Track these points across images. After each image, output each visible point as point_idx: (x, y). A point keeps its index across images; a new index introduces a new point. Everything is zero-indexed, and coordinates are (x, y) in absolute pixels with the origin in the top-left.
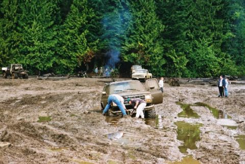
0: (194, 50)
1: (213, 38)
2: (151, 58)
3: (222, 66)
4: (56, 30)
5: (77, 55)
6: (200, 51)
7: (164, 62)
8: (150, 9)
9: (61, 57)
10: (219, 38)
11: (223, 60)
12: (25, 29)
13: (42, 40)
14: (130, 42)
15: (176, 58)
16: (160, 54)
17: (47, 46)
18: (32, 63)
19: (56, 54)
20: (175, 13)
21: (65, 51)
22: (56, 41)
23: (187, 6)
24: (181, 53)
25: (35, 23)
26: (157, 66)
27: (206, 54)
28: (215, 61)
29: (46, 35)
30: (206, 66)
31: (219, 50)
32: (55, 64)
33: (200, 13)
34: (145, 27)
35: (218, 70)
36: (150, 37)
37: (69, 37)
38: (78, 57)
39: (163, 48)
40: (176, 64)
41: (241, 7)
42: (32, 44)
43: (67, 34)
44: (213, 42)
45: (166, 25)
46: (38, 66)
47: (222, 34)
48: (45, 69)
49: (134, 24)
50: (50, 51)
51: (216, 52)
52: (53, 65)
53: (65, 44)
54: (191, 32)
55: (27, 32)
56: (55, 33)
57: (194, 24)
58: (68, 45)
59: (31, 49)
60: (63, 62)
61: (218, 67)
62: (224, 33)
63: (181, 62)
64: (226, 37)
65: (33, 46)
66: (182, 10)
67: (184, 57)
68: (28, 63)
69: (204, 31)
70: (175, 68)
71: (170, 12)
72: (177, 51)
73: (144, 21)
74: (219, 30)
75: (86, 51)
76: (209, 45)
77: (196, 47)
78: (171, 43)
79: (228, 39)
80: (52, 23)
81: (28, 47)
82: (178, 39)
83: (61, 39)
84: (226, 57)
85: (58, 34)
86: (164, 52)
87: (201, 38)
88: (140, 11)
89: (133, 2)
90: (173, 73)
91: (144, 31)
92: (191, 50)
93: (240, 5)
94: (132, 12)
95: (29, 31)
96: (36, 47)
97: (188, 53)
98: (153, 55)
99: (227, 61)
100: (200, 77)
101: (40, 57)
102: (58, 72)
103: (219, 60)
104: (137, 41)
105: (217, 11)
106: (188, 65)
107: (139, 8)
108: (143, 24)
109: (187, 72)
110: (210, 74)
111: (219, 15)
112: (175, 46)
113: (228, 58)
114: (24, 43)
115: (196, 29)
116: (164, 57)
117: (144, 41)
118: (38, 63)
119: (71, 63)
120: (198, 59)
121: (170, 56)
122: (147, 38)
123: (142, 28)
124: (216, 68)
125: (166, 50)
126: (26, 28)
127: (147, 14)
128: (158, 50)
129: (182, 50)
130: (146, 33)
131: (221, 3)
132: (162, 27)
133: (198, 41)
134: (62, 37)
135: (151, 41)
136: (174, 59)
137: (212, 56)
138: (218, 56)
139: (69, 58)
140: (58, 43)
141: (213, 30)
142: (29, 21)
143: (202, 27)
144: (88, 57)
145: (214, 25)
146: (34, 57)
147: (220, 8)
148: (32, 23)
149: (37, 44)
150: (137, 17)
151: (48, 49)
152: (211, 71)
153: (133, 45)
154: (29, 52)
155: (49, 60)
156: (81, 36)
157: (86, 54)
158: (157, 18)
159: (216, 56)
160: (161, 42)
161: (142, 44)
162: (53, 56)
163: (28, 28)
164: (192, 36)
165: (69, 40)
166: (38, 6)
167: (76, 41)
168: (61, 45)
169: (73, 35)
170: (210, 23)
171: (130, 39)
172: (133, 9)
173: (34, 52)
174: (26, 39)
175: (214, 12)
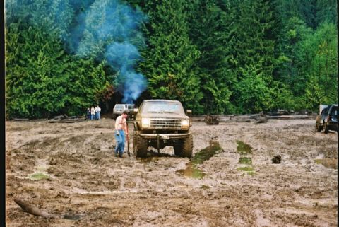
0: (239, 80)
1: (263, 64)
2: (185, 93)
3: (275, 98)
4: (67, 62)
5: (94, 91)
6: (246, 81)
7: (201, 96)
8: (181, 32)
9: (74, 94)
10: (270, 64)
11: (276, 90)
12: (28, 62)
13: (51, 74)
14: (159, 73)
15: (216, 90)
16: (196, 87)
17: (57, 81)
18: (39, 104)
19: (68, 91)
20: (213, 35)
21: (79, 86)
22: (67, 76)
23: (228, 26)
24: (222, 84)
25: (41, 54)
26: (193, 102)
27: (254, 84)
28: (267, 92)
29: (55, 68)
30: (255, 99)
31: (270, 78)
32: (67, 103)
33: (245, 33)
34: (176, 54)
35: (271, 103)
36: (183, 67)
37: (83, 69)
38: (95, 94)
39: (199, 79)
40: (216, 98)
41: (301, 21)
42: (39, 80)
43: (80, 66)
44: (263, 69)
45: (202, 50)
46: (47, 107)
47: (273, 59)
48: (56, 110)
49: (162, 51)
50: (61, 87)
51: (266, 81)
52: (65, 105)
53: (78, 78)
54: (235, 57)
55: (31, 65)
56: (66, 65)
57: (238, 47)
58: (83, 79)
59: (37, 86)
60: (78, 100)
61: (271, 100)
62: (277, 57)
63: (223, 95)
64: (278, 61)
65: (40, 82)
66: (222, 30)
67: (226, 89)
68: (34, 103)
69: (251, 55)
70: (215, 104)
71: (206, 34)
72: (217, 83)
73: (174, 46)
74: (270, 54)
75: (105, 87)
76: (258, 72)
77: (242, 76)
78: (209, 73)
79: (281, 65)
80: (62, 52)
81: (34, 84)
82: (218, 67)
83: (73, 73)
84: (280, 86)
85: (69, 66)
86: (201, 84)
87: (248, 65)
88: (168, 35)
89: (160, 24)
90: (214, 109)
91: (175, 59)
92: (235, 80)
93: (300, 18)
94: (159, 36)
95: (34, 64)
96: (43, 84)
97: (232, 84)
98: (187, 88)
99: (281, 92)
100: (248, 113)
101: (48, 95)
102: (71, 113)
103: (271, 90)
104: (166, 72)
105: (266, 30)
106: (232, 99)
107: (168, 31)
108: (173, 50)
109: (231, 107)
110: (261, 109)
111: (269, 35)
112: (214, 76)
113: (282, 87)
114: (29, 78)
115: (241, 53)
116: (202, 90)
117: (175, 72)
118: (47, 103)
119: (87, 102)
120: (245, 90)
121: (209, 88)
122: (179, 67)
123: (172, 56)
124: (267, 101)
125: (203, 81)
126: (31, 61)
127: (177, 38)
128: (192, 81)
129: (224, 81)
130: (177, 61)
131: (271, 20)
132: (197, 53)
133: (244, 68)
134: (75, 69)
135: (184, 71)
136: (214, 91)
137: (262, 86)
138: (270, 86)
139: (84, 95)
140: (70, 78)
141: (262, 53)
142: (33, 53)
143: (249, 51)
144: (107, 93)
145: (263, 47)
146: (41, 96)
147: (270, 26)
148: (38, 54)
149: (45, 79)
150: (165, 41)
151: (59, 86)
152: (261, 106)
153: (162, 76)
154: (35, 90)
155: (60, 98)
156: (98, 68)
157: (105, 90)
158: (191, 42)
159: (267, 86)
160: (197, 72)
161: (172, 76)
162: (65, 94)
163: (33, 61)
164: (236, 62)
165: (83, 73)
166: (44, 33)
167: (92, 74)
168: (74, 79)
169: (87, 67)
170: (259, 45)
171: (158, 69)
172: (160, 32)
173: (41, 90)
174: (32, 75)
175: (263, 31)
